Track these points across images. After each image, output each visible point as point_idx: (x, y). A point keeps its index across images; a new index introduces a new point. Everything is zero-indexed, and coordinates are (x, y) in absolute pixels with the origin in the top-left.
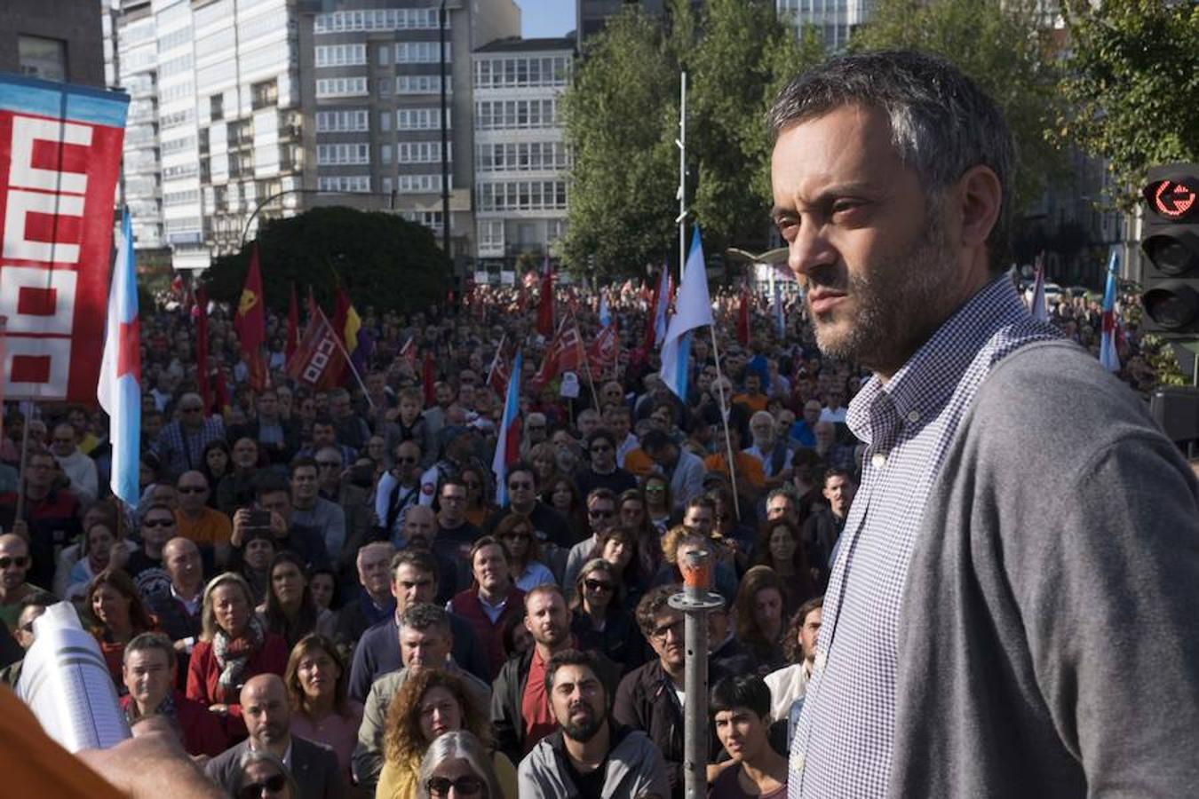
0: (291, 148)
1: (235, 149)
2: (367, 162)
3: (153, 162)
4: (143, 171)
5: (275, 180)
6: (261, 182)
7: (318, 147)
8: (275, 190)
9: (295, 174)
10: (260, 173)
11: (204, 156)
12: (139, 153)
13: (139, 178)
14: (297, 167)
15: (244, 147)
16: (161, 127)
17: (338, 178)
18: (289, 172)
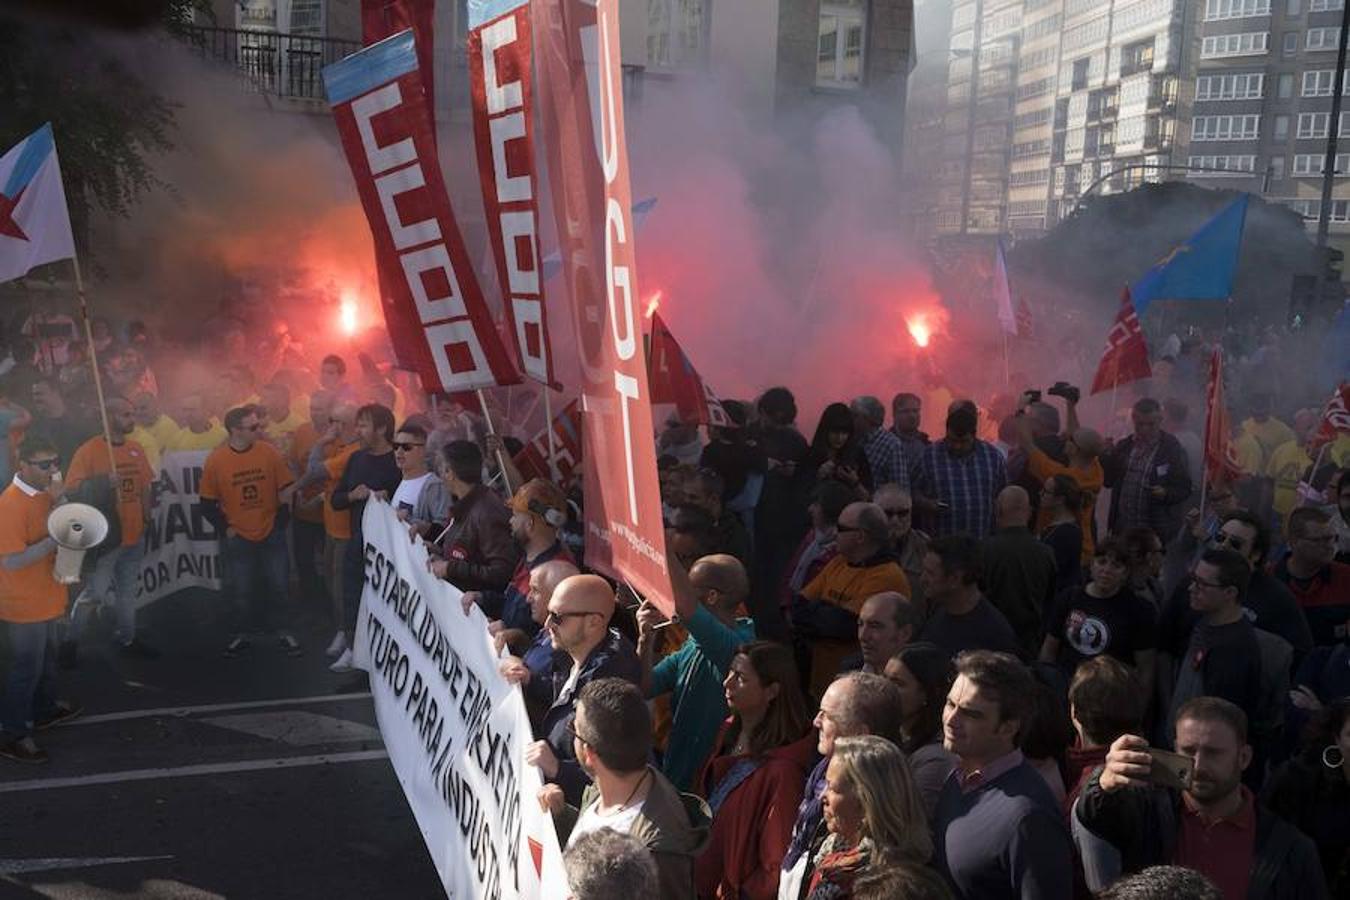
0: (1161, 121)
1: (1095, 123)
3: (1004, 138)
4: (993, 148)
5: (1137, 160)
6: (1120, 161)
7: (1194, 120)
9: (1162, 151)
10: (1121, 150)
11: (1060, 131)
13: (986, 155)
14: (1165, 144)
15: (1107, 120)
17: (1215, 157)
18: (1155, 150)
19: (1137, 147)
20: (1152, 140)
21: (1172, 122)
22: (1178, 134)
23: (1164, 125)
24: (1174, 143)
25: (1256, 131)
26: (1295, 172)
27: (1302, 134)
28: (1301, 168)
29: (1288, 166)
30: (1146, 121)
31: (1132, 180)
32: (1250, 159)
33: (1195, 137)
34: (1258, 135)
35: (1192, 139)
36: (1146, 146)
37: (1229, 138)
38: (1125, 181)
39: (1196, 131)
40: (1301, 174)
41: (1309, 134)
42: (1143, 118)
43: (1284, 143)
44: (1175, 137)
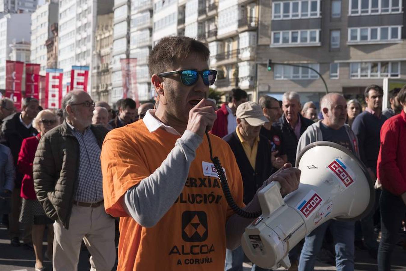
0: (249, 8)
1: (203, 17)
2: (318, 16)
3: (148, 38)
4: (141, 45)
5: (234, 37)
6: (222, 41)
7: (273, 5)
8: (233, 46)
9: (251, 30)
10: (221, 33)
11: (181, 26)
12: (139, 32)
13: (139, 50)
14: (253, 24)
15: (210, 14)
16: (154, 11)
17: (290, 32)
18: (246, 28)
19: (233, 28)
20: (243, 22)
21: (257, 7)
22: (262, 16)
23: (251, 11)
24: (259, 23)
25: (318, 11)
26: (350, 41)
27: (352, 12)
28: (354, 38)
29: (344, 37)
30: (239, 9)
31: (231, 53)
32: (315, 32)
33: (275, 17)
34: (321, 14)
35: (273, 18)
36: (240, 26)
37: (299, 17)
38: (226, 54)
39: (276, 12)
40: (353, 42)
41: (357, 12)
42: (236, 7)
43: (339, 20)
44: (260, 19)
